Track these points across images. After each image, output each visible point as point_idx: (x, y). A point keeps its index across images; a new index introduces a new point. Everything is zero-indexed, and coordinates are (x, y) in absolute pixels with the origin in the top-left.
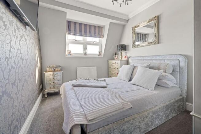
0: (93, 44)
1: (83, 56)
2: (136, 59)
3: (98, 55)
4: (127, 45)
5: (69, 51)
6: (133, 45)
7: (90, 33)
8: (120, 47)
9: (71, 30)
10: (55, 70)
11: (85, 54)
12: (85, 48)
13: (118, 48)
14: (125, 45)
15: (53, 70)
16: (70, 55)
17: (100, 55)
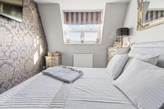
0: (91, 31)
1: (80, 43)
2: (142, 46)
3: (95, 43)
4: (131, 29)
5: (67, 40)
6: (138, 27)
7: (87, 20)
8: (120, 32)
9: (69, 20)
10: (54, 56)
11: (82, 42)
12: (82, 36)
13: (117, 33)
14: (128, 28)
15: (52, 55)
16: (69, 42)
17: (97, 43)
